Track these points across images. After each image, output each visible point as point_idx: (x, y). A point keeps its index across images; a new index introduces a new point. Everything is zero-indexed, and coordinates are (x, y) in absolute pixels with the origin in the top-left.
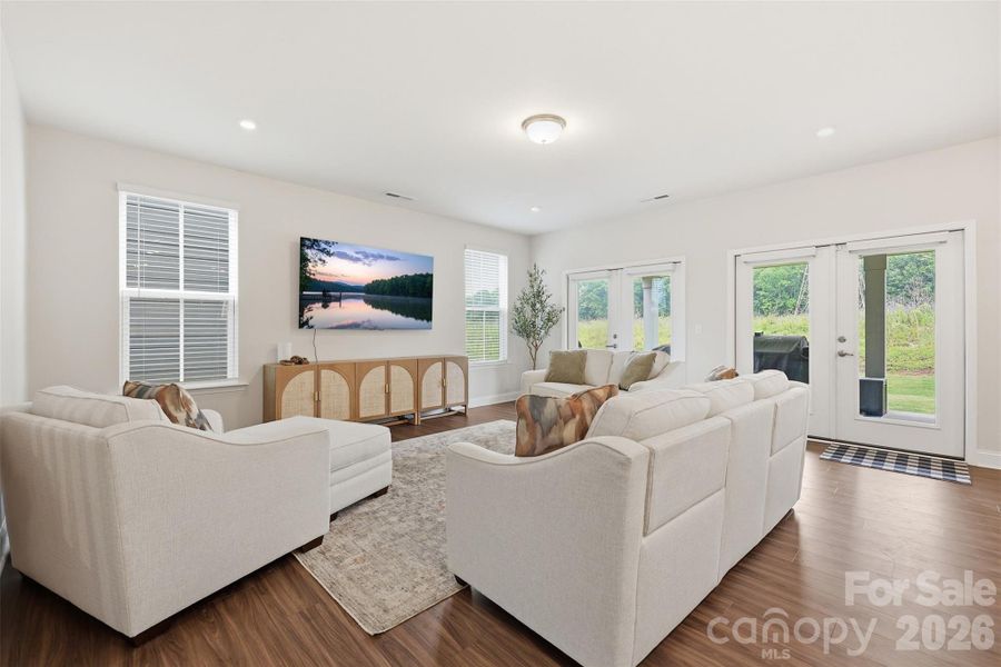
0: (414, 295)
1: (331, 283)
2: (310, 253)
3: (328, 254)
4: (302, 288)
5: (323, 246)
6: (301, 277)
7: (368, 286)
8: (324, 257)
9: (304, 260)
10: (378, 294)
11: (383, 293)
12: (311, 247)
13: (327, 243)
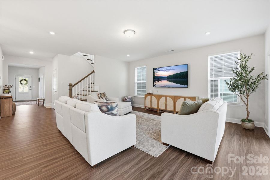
0: (180, 78)
1: (159, 77)
2: (155, 71)
3: (159, 70)
4: (154, 78)
5: (158, 69)
6: (153, 76)
7: (168, 77)
8: (158, 71)
9: (154, 72)
10: (170, 78)
11: (172, 78)
12: (155, 70)
13: (158, 68)
